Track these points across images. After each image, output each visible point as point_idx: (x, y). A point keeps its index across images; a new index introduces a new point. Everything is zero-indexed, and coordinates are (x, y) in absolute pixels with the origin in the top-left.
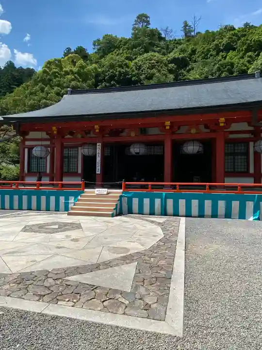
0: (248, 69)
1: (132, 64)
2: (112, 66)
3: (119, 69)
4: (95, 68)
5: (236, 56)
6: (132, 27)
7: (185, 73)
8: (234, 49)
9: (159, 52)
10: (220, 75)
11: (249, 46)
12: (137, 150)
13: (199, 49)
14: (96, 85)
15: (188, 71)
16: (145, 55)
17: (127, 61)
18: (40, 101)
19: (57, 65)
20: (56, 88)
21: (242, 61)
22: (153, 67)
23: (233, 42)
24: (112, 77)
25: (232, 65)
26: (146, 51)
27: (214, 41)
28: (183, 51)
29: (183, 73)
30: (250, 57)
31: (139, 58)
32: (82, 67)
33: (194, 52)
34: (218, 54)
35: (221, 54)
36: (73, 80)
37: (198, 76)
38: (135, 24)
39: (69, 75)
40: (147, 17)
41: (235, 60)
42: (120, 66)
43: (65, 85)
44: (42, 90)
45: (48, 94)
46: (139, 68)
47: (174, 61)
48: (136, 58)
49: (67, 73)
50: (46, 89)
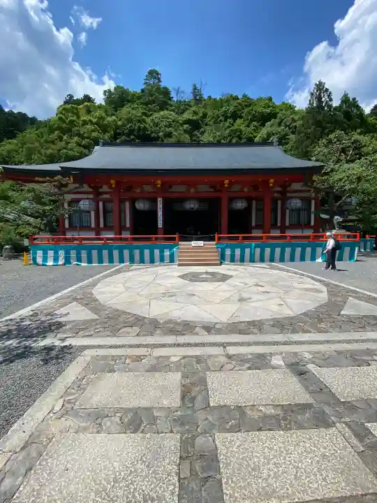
0: (255, 137)
1: (148, 120)
2: (129, 120)
3: (138, 124)
4: (114, 121)
5: (243, 124)
6: (144, 81)
7: (198, 134)
8: (241, 117)
9: (173, 111)
10: (231, 140)
11: (254, 116)
12: (192, 206)
13: (210, 113)
14: (116, 138)
15: (202, 133)
16: (162, 113)
17: (144, 117)
18: (59, 150)
19: (73, 112)
20: (76, 139)
21: (249, 129)
22: (170, 126)
23: (239, 110)
24: (131, 132)
25: (241, 131)
26: (162, 109)
27: (222, 107)
28: (195, 113)
29: (196, 135)
30: (255, 126)
31: (156, 115)
32: (102, 118)
33: (205, 115)
34: (226, 120)
35: (229, 120)
36: (93, 131)
37: (212, 139)
38: (147, 79)
39: (87, 124)
40: (158, 74)
41: (243, 128)
42: (139, 121)
43: (86, 135)
44: (61, 139)
45: (68, 143)
46: (157, 125)
47: (188, 122)
48: (151, 115)
49: (85, 123)
50: (65, 137)
